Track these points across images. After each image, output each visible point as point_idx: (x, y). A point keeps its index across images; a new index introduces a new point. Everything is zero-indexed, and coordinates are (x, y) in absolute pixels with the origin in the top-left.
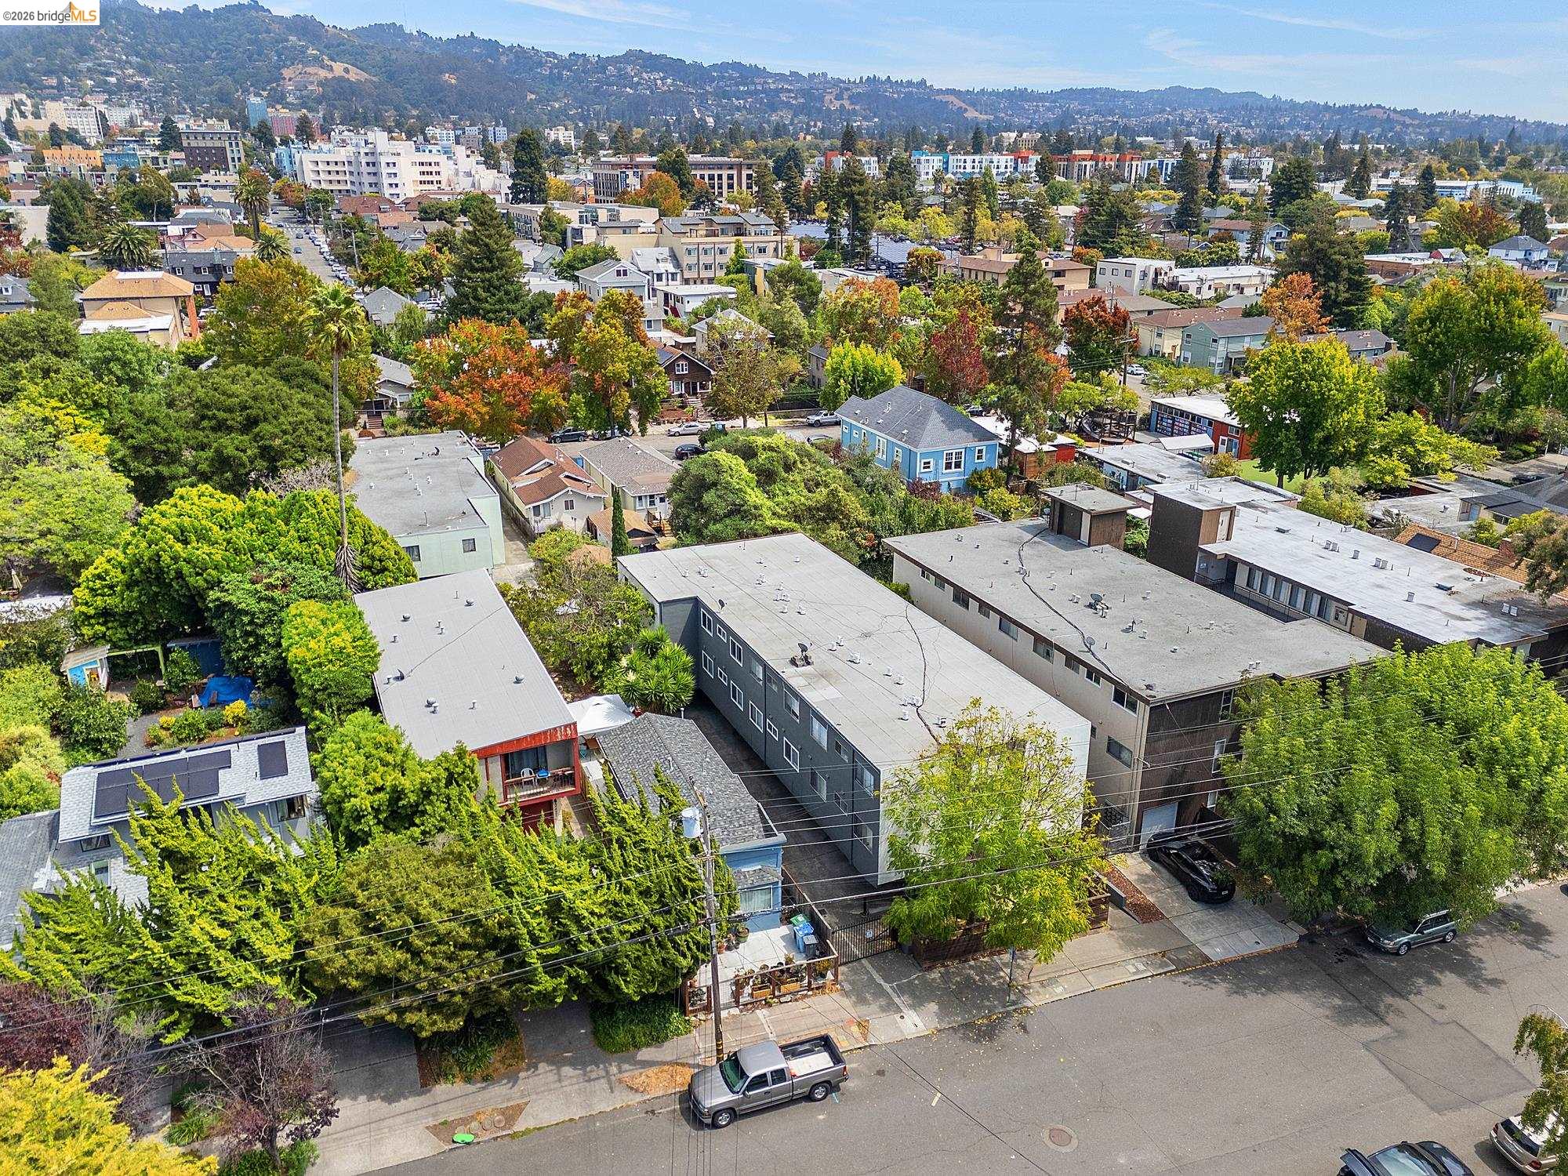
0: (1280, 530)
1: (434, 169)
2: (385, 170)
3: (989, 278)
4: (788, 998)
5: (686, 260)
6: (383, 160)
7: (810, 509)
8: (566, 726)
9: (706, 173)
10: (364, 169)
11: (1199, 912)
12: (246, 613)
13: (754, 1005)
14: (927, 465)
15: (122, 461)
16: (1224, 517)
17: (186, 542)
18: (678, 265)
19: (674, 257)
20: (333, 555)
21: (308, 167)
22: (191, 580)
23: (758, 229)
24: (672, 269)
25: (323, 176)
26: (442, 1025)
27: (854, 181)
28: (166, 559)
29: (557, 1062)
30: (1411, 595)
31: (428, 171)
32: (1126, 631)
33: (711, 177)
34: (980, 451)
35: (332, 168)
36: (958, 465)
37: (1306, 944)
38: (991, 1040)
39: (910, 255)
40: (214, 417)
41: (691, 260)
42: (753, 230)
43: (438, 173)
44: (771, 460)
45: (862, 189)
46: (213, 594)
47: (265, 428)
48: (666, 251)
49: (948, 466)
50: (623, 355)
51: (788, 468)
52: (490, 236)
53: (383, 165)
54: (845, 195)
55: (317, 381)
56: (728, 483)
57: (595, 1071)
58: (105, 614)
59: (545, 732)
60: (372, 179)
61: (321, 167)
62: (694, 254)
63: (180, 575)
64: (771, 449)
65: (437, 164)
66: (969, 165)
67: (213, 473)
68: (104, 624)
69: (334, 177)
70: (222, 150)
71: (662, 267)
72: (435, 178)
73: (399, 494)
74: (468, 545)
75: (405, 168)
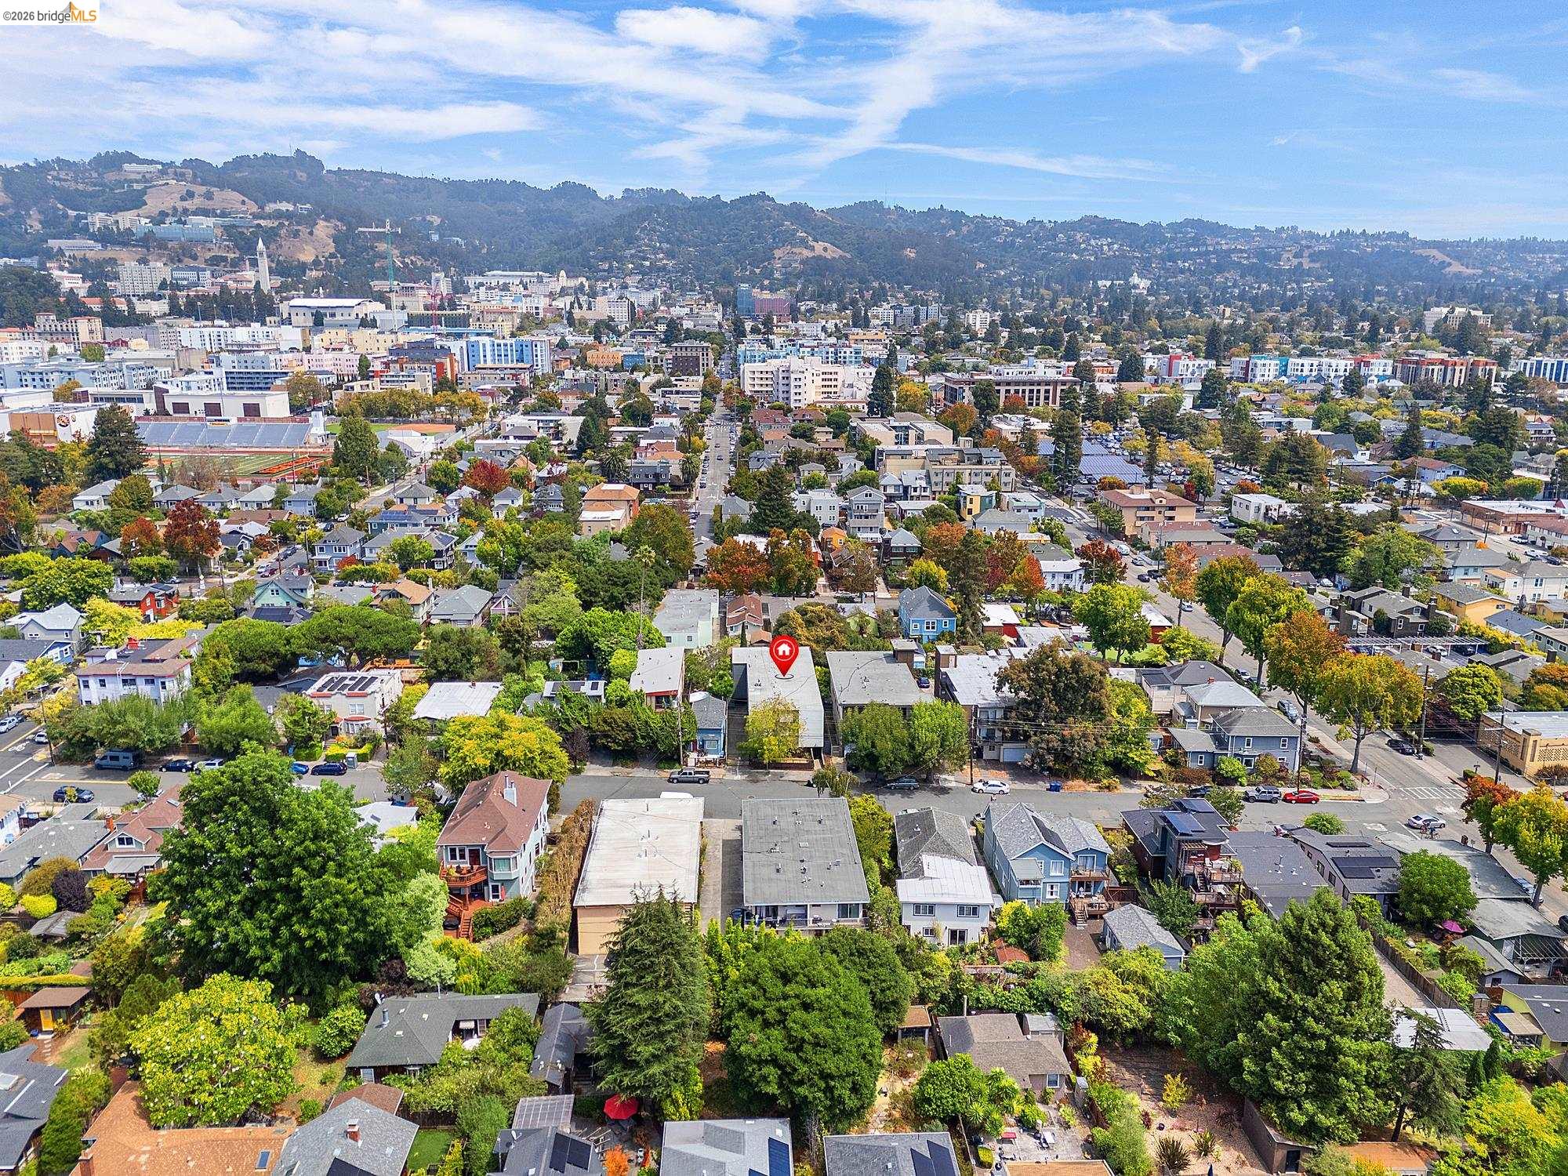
1: (833, 377)
2: (793, 382)
3: (1118, 508)
4: (710, 766)
5: (934, 479)
7: (824, 638)
8: (668, 692)
10: (781, 381)
11: (846, 773)
12: (603, 651)
13: (700, 765)
14: (916, 626)
15: (580, 594)
16: (952, 658)
17: (591, 626)
18: (929, 482)
19: (928, 476)
20: (636, 635)
21: (748, 375)
22: (588, 638)
24: (924, 484)
25: (757, 381)
29: (645, 767)
31: (828, 379)
32: (863, 688)
34: (946, 623)
35: (764, 375)
36: (933, 628)
38: (752, 783)
40: (614, 580)
43: (836, 380)
46: (596, 644)
48: (924, 472)
49: (928, 628)
60: (785, 388)
61: (757, 375)
62: (940, 476)
65: (836, 373)
66: (1306, 368)
67: (606, 603)
69: (764, 382)
70: (697, 358)
71: (918, 483)
72: (833, 390)
73: (674, 616)
74: (690, 639)
75: (809, 377)
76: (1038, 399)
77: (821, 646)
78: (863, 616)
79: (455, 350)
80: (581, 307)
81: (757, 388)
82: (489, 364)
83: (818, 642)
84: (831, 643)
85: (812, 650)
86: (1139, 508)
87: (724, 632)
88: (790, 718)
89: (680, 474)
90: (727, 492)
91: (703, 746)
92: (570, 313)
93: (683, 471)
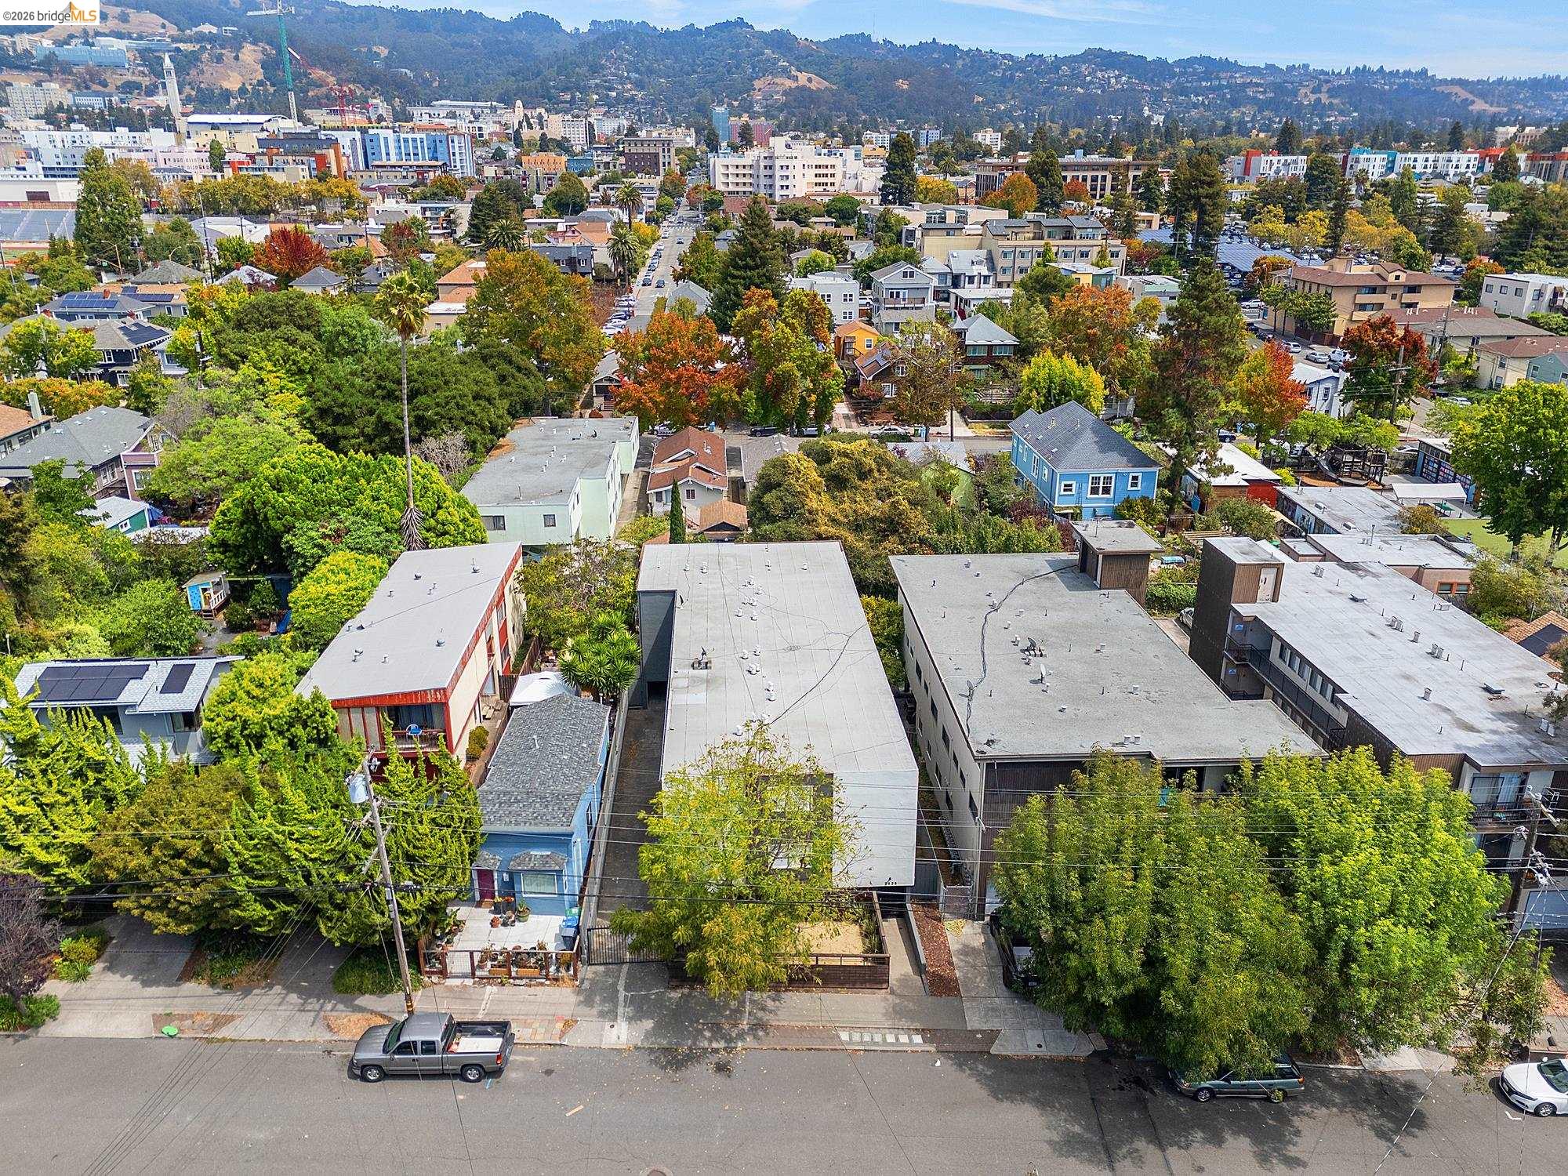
0: (1354, 599)
1: (829, 171)
2: (778, 173)
3: (1322, 291)
4: (524, 982)
5: (1001, 263)
6: (778, 163)
7: (873, 519)
8: (436, 690)
9: (1089, 174)
10: (763, 172)
11: (1001, 999)
12: (303, 556)
13: (489, 980)
14: (1068, 488)
15: (309, 420)
16: (1268, 575)
17: (280, 491)
19: (990, 260)
20: (398, 514)
21: (720, 170)
22: (272, 523)
23: (1084, 233)
24: (985, 272)
25: (731, 179)
26: (172, 927)
27: (1202, 182)
28: (258, 504)
29: (290, 988)
30: (1428, 692)
31: (823, 173)
32: (1034, 682)
33: (1094, 179)
34: (1135, 478)
35: (741, 171)
36: (1106, 491)
37: (1096, 1061)
39: (1256, 263)
40: (385, 388)
41: (1007, 263)
42: (1078, 233)
43: (833, 175)
44: (842, 466)
45: (1211, 191)
46: (287, 537)
47: (423, 400)
48: (983, 253)
49: (1094, 491)
50: (795, 353)
51: (863, 475)
52: (755, 236)
53: (778, 168)
54: (1190, 197)
55: (510, 362)
56: (790, 485)
57: (313, 1004)
58: (224, 545)
59: (416, 693)
60: (768, 182)
61: (732, 170)
62: (1010, 258)
63: (266, 518)
64: (846, 455)
65: (833, 166)
66: (1420, 164)
67: (376, 436)
68: (223, 553)
69: (741, 180)
70: (656, 155)
71: (975, 270)
72: (829, 180)
73: (528, 469)
74: (550, 521)
75: (799, 171)
76: (1103, 189)
77: (871, 541)
78: (944, 466)
79: (344, 139)
80: (530, 126)
81: (731, 188)
82: (393, 162)
83: (857, 527)
85: (847, 549)
86: (1359, 289)
87: (643, 505)
88: (802, 802)
89: (610, 262)
90: (678, 278)
92: (517, 133)
93: (614, 256)
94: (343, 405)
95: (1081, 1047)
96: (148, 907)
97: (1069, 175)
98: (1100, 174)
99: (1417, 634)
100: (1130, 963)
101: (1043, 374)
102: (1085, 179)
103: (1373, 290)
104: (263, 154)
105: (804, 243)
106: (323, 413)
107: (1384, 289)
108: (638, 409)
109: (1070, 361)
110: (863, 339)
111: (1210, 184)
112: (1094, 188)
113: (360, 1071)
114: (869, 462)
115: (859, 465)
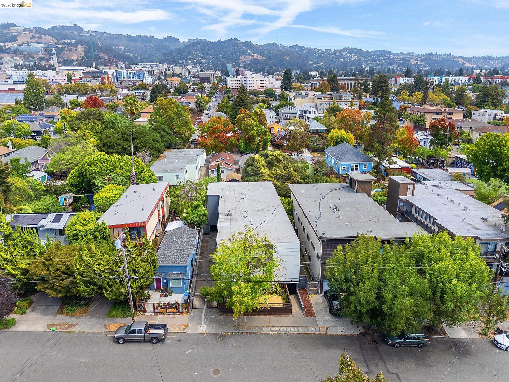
0: (438, 195)
1: (264, 82)
2: (248, 82)
3: (422, 114)
4: (171, 313)
5: (319, 107)
6: (248, 79)
8: (142, 222)
9: (347, 82)
10: (243, 82)
11: (329, 317)
12: (98, 186)
13: (159, 313)
14: (344, 168)
15: (100, 147)
16: (410, 187)
17: (91, 166)
18: (317, 109)
19: (316, 106)
20: (129, 174)
21: (230, 82)
22: (88, 176)
23: (346, 97)
24: (315, 110)
25: (233, 85)
26: (55, 295)
27: (383, 82)
28: (83, 170)
29: (92, 316)
30: (464, 219)
31: (262, 83)
32: (337, 217)
33: (348, 84)
34: (365, 165)
36: (356, 170)
37: (361, 336)
38: (223, 339)
39: (400, 107)
40: (124, 137)
41: (322, 107)
42: (344, 98)
44: (272, 159)
45: (385, 85)
46: (93, 181)
47: (137, 141)
48: (314, 104)
49: (352, 169)
50: (255, 128)
51: (279, 162)
52: (242, 96)
53: (248, 81)
54: (379, 87)
55: (165, 131)
56: (255, 165)
57: (101, 321)
58: (72, 184)
59: (135, 223)
61: (234, 82)
62: (323, 105)
63: (86, 175)
64: (273, 155)
65: (266, 81)
68: (72, 187)
69: (236, 85)
70: (209, 77)
71: (311, 109)
72: (264, 85)
73: (171, 163)
74: (177, 177)
75: (255, 82)
76: (351, 87)
77: (282, 182)
78: (304, 162)
79: (110, 73)
80: (169, 70)
81: (234, 87)
82: (126, 79)
83: (277, 178)
84: (289, 178)
86: (433, 113)
87: (207, 174)
89: (196, 108)
90: (217, 111)
91: (166, 285)
92: (165, 72)
93: (197, 105)
94: (111, 142)
95: (355, 331)
96: (47, 288)
97: (340, 82)
98: (350, 82)
99: (459, 204)
100: (372, 297)
101: (335, 135)
102: (345, 84)
103: (438, 114)
104: (84, 77)
105: (257, 102)
106: (104, 145)
107: (441, 113)
108: (205, 146)
109: (343, 132)
110: (277, 128)
111: (385, 83)
112: (348, 87)
113: (117, 340)
114: (281, 158)
115: (277, 159)
